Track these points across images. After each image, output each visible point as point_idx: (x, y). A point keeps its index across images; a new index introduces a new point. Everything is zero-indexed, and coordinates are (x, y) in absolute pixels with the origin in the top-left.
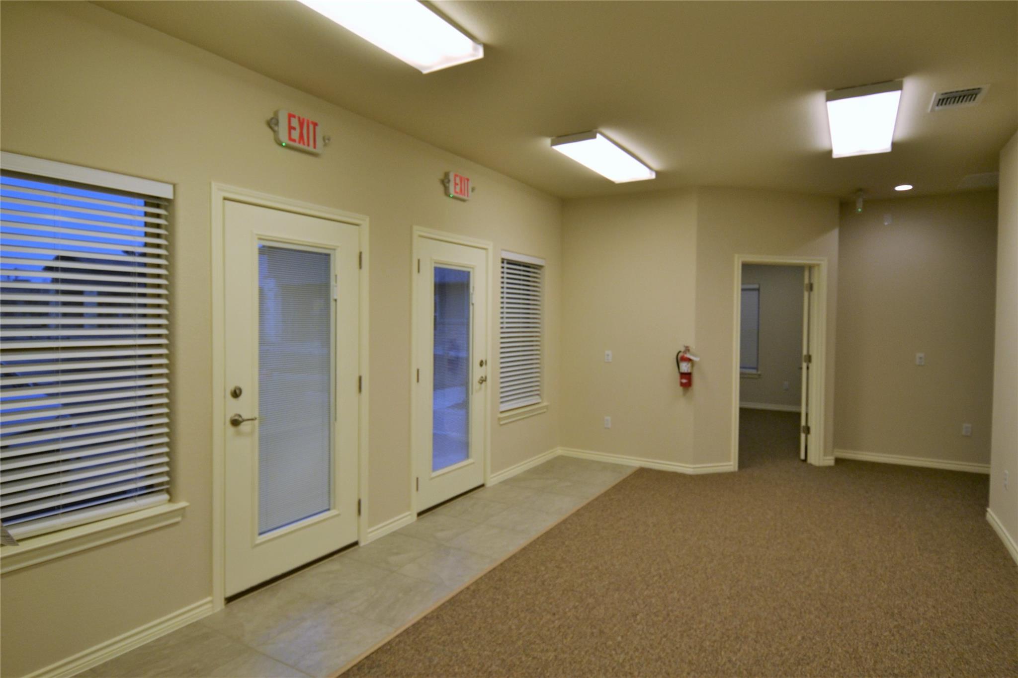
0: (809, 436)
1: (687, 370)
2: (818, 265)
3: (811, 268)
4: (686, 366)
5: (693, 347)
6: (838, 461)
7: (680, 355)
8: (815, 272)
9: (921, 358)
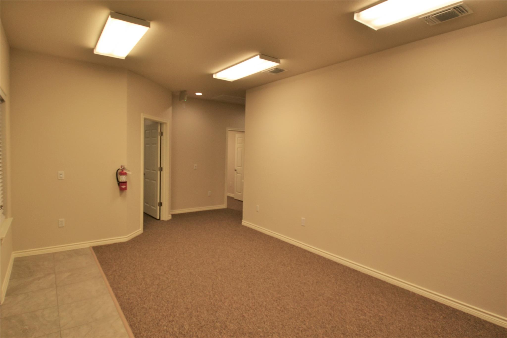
0: (161, 207)
1: (126, 180)
2: (166, 123)
3: (161, 124)
4: (125, 178)
5: (126, 167)
6: (173, 216)
7: (119, 171)
8: (164, 127)
9: (196, 166)
